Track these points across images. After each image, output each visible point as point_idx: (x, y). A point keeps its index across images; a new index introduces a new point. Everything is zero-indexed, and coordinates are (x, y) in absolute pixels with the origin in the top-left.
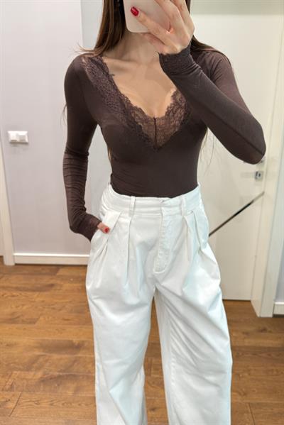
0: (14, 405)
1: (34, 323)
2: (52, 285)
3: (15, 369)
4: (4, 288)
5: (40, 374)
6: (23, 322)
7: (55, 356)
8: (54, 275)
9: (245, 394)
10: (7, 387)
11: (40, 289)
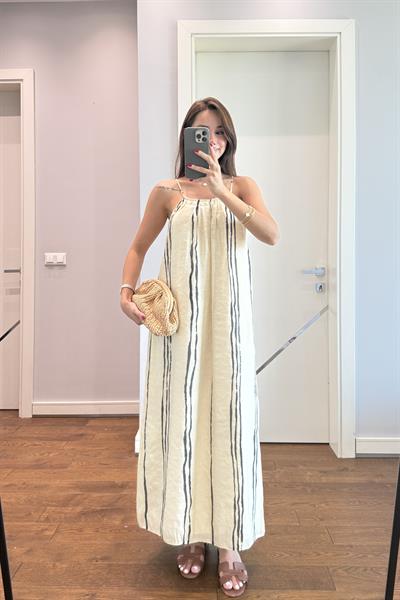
0: (52, 533)
1: (66, 467)
2: (82, 435)
3: (48, 505)
4: (21, 438)
5: (79, 509)
6: (51, 467)
7: (95, 495)
8: (84, 425)
9: (321, 520)
10: (42, 519)
11: (68, 439)
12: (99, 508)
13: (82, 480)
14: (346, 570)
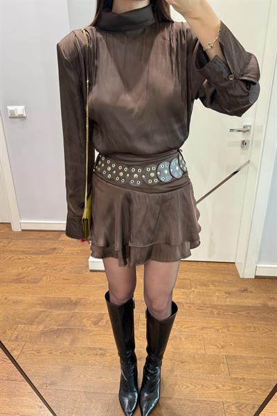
0: (18, 353)
1: (38, 282)
2: (55, 249)
4: (12, 252)
5: (41, 327)
7: (55, 312)
8: (57, 240)
9: (222, 348)
10: (13, 338)
11: (44, 253)
12: (55, 327)
13: (48, 296)
14: (237, 407)
